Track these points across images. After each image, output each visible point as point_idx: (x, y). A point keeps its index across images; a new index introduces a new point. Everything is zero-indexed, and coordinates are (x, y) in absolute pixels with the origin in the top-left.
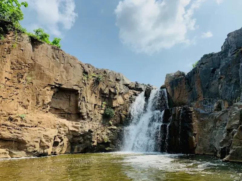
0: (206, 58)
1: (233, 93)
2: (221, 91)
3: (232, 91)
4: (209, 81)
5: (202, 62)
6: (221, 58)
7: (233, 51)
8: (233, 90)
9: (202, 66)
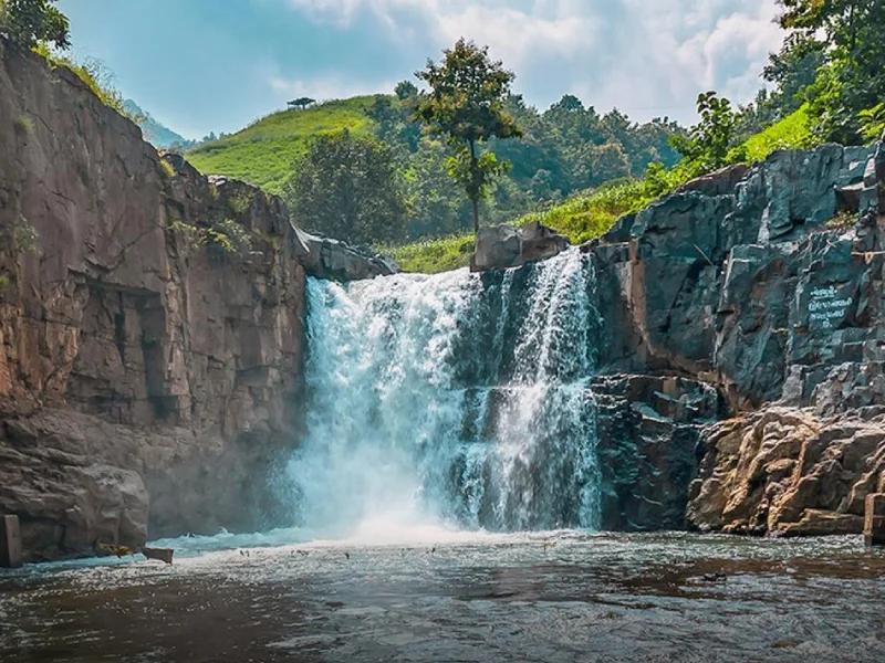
0: (670, 211)
1: (760, 369)
2: (721, 355)
3: (757, 365)
4: (674, 306)
5: (655, 224)
6: (731, 232)
7: (779, 228)
8: (762, 361)
9: (653, 237)
